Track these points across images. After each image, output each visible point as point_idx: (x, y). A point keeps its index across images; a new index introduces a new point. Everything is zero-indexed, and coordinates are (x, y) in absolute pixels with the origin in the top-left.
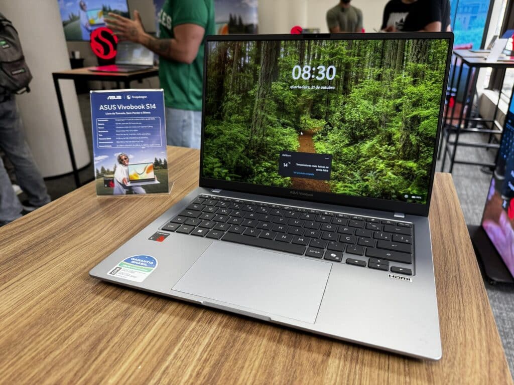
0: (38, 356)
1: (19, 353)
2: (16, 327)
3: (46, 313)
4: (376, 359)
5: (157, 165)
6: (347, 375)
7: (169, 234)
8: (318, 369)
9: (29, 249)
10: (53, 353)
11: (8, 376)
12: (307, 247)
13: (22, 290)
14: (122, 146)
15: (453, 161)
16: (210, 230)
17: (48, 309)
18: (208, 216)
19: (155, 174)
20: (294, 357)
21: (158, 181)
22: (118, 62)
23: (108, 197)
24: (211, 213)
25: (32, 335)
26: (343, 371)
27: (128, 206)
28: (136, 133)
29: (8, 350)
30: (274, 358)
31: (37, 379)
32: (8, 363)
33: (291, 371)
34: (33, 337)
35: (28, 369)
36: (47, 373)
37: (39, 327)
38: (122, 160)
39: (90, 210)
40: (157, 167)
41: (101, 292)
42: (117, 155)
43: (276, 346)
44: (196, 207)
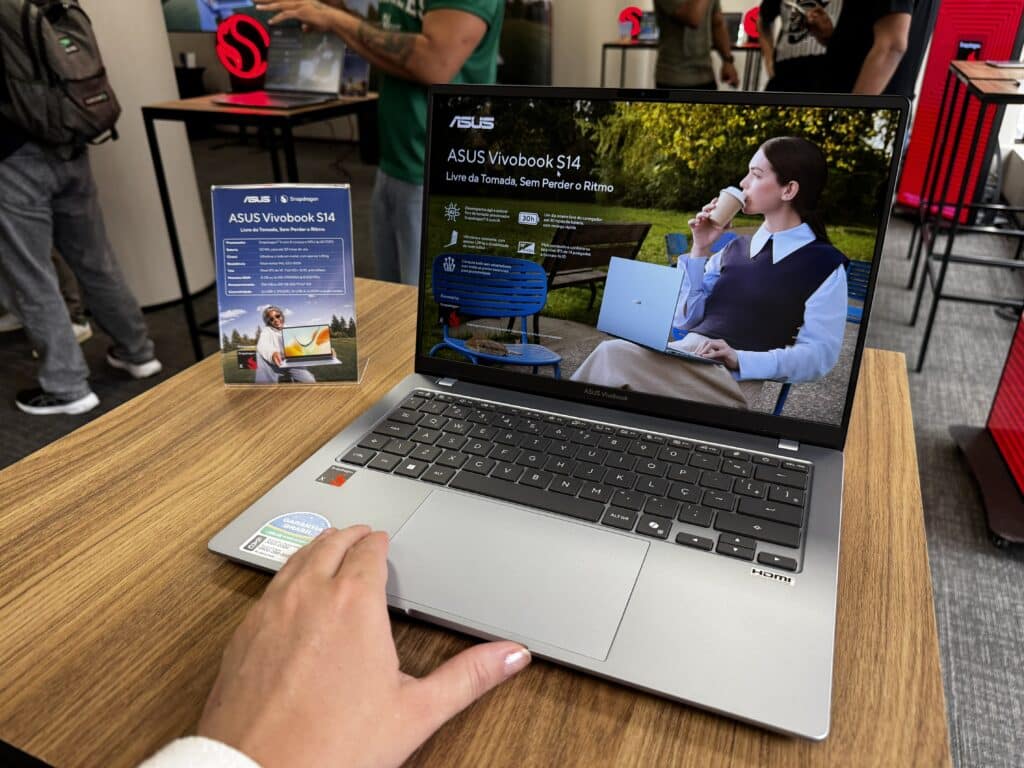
0: (118, 700)
1: (84, 693)
2: (79, 642)
3: (131, 617)
4: (712, 729)
5: (337, 330)
6: (656, 757)
7: (354, 472)
8: (606, 745)
9: (101, 490)
10: (144, 696)
11: (67, 734)
12: (607, 506)
13: (89, 572)
14: (271, 291)
15: (938, 296)
16: (430, 465)
17: (135, 611)
18: (427, 435)
19: (332, 346)
20: (564, 720)
21: (338, 358)
22: (270, 85)
23: (246, 387)
24: (433, 429)
25: (108, 660)
26: (649, 750)
27: (281, 408)
28: (298, 267)
29: (67, 686)
30: (528, 720)
31: (117, 742)
32: (66, 710)
33: (558, 747)
34: (108, 665)
35: (100, 722)
36: (133, 732)
37: (118, 645)
38: (272, 319)
39: (211, 415)
40: (336, 334)
41: (229, 580)
42: (262, 309)
43: (535, 697)
44: (405, 415)
